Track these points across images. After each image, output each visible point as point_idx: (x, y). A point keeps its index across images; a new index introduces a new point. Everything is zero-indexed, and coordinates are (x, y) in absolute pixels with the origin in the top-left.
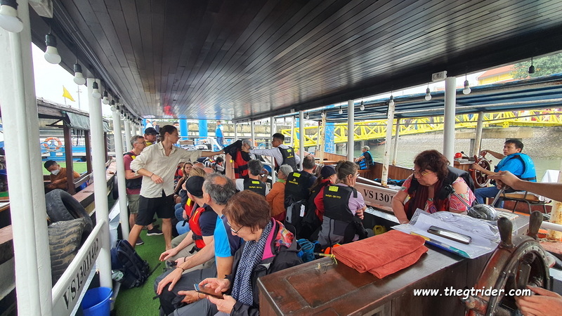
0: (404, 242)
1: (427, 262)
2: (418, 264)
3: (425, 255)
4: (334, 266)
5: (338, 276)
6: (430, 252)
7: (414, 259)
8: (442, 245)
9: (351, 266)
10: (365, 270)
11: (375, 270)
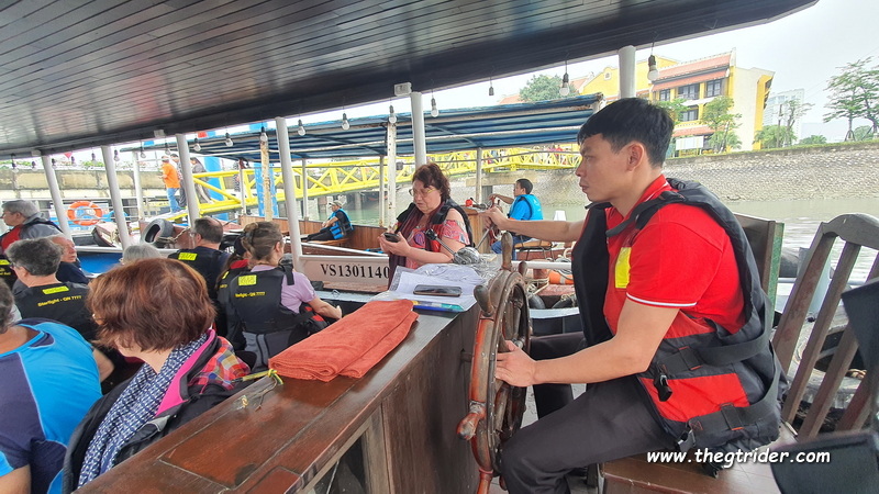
0: (387, 313)
1: (418, 333)
2: (408, 338)
3: (415, 324)
4: (277, 390)
5: (287, 404)
6: (421, 319)
7: (403, 333)
8: (433, 305)
9: (309, 377)
10: (334, 373)
11: (350, 368)
